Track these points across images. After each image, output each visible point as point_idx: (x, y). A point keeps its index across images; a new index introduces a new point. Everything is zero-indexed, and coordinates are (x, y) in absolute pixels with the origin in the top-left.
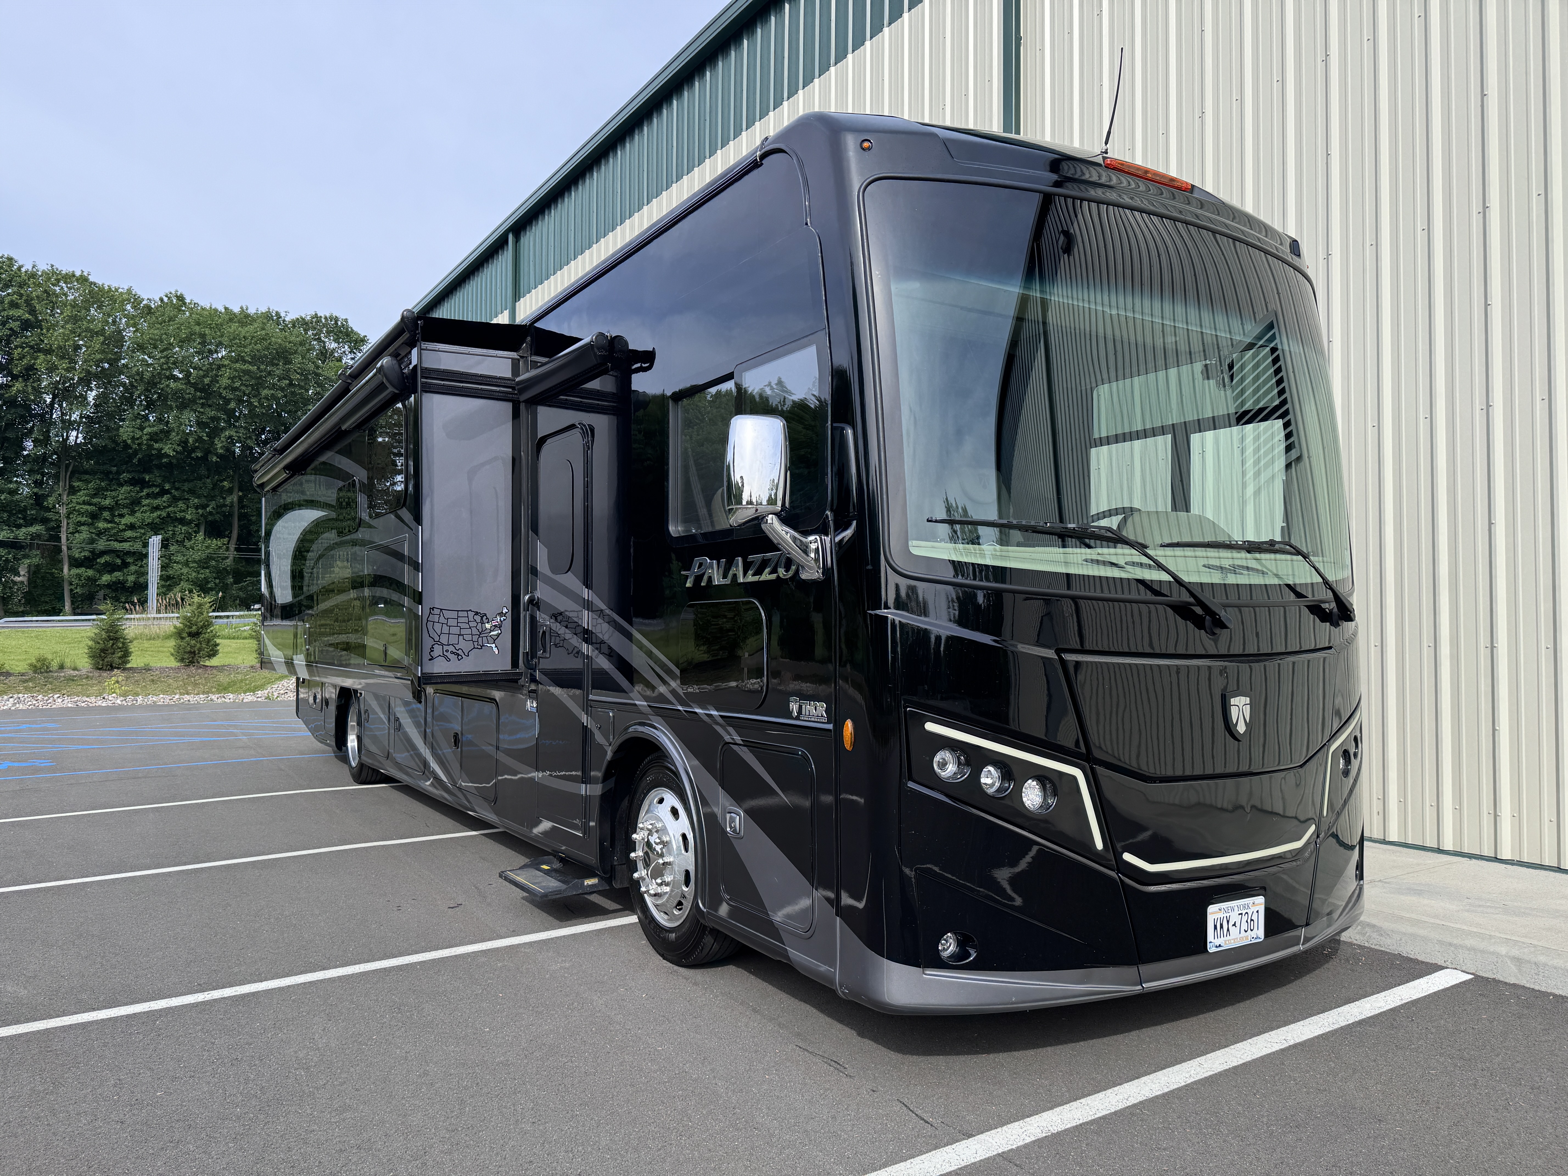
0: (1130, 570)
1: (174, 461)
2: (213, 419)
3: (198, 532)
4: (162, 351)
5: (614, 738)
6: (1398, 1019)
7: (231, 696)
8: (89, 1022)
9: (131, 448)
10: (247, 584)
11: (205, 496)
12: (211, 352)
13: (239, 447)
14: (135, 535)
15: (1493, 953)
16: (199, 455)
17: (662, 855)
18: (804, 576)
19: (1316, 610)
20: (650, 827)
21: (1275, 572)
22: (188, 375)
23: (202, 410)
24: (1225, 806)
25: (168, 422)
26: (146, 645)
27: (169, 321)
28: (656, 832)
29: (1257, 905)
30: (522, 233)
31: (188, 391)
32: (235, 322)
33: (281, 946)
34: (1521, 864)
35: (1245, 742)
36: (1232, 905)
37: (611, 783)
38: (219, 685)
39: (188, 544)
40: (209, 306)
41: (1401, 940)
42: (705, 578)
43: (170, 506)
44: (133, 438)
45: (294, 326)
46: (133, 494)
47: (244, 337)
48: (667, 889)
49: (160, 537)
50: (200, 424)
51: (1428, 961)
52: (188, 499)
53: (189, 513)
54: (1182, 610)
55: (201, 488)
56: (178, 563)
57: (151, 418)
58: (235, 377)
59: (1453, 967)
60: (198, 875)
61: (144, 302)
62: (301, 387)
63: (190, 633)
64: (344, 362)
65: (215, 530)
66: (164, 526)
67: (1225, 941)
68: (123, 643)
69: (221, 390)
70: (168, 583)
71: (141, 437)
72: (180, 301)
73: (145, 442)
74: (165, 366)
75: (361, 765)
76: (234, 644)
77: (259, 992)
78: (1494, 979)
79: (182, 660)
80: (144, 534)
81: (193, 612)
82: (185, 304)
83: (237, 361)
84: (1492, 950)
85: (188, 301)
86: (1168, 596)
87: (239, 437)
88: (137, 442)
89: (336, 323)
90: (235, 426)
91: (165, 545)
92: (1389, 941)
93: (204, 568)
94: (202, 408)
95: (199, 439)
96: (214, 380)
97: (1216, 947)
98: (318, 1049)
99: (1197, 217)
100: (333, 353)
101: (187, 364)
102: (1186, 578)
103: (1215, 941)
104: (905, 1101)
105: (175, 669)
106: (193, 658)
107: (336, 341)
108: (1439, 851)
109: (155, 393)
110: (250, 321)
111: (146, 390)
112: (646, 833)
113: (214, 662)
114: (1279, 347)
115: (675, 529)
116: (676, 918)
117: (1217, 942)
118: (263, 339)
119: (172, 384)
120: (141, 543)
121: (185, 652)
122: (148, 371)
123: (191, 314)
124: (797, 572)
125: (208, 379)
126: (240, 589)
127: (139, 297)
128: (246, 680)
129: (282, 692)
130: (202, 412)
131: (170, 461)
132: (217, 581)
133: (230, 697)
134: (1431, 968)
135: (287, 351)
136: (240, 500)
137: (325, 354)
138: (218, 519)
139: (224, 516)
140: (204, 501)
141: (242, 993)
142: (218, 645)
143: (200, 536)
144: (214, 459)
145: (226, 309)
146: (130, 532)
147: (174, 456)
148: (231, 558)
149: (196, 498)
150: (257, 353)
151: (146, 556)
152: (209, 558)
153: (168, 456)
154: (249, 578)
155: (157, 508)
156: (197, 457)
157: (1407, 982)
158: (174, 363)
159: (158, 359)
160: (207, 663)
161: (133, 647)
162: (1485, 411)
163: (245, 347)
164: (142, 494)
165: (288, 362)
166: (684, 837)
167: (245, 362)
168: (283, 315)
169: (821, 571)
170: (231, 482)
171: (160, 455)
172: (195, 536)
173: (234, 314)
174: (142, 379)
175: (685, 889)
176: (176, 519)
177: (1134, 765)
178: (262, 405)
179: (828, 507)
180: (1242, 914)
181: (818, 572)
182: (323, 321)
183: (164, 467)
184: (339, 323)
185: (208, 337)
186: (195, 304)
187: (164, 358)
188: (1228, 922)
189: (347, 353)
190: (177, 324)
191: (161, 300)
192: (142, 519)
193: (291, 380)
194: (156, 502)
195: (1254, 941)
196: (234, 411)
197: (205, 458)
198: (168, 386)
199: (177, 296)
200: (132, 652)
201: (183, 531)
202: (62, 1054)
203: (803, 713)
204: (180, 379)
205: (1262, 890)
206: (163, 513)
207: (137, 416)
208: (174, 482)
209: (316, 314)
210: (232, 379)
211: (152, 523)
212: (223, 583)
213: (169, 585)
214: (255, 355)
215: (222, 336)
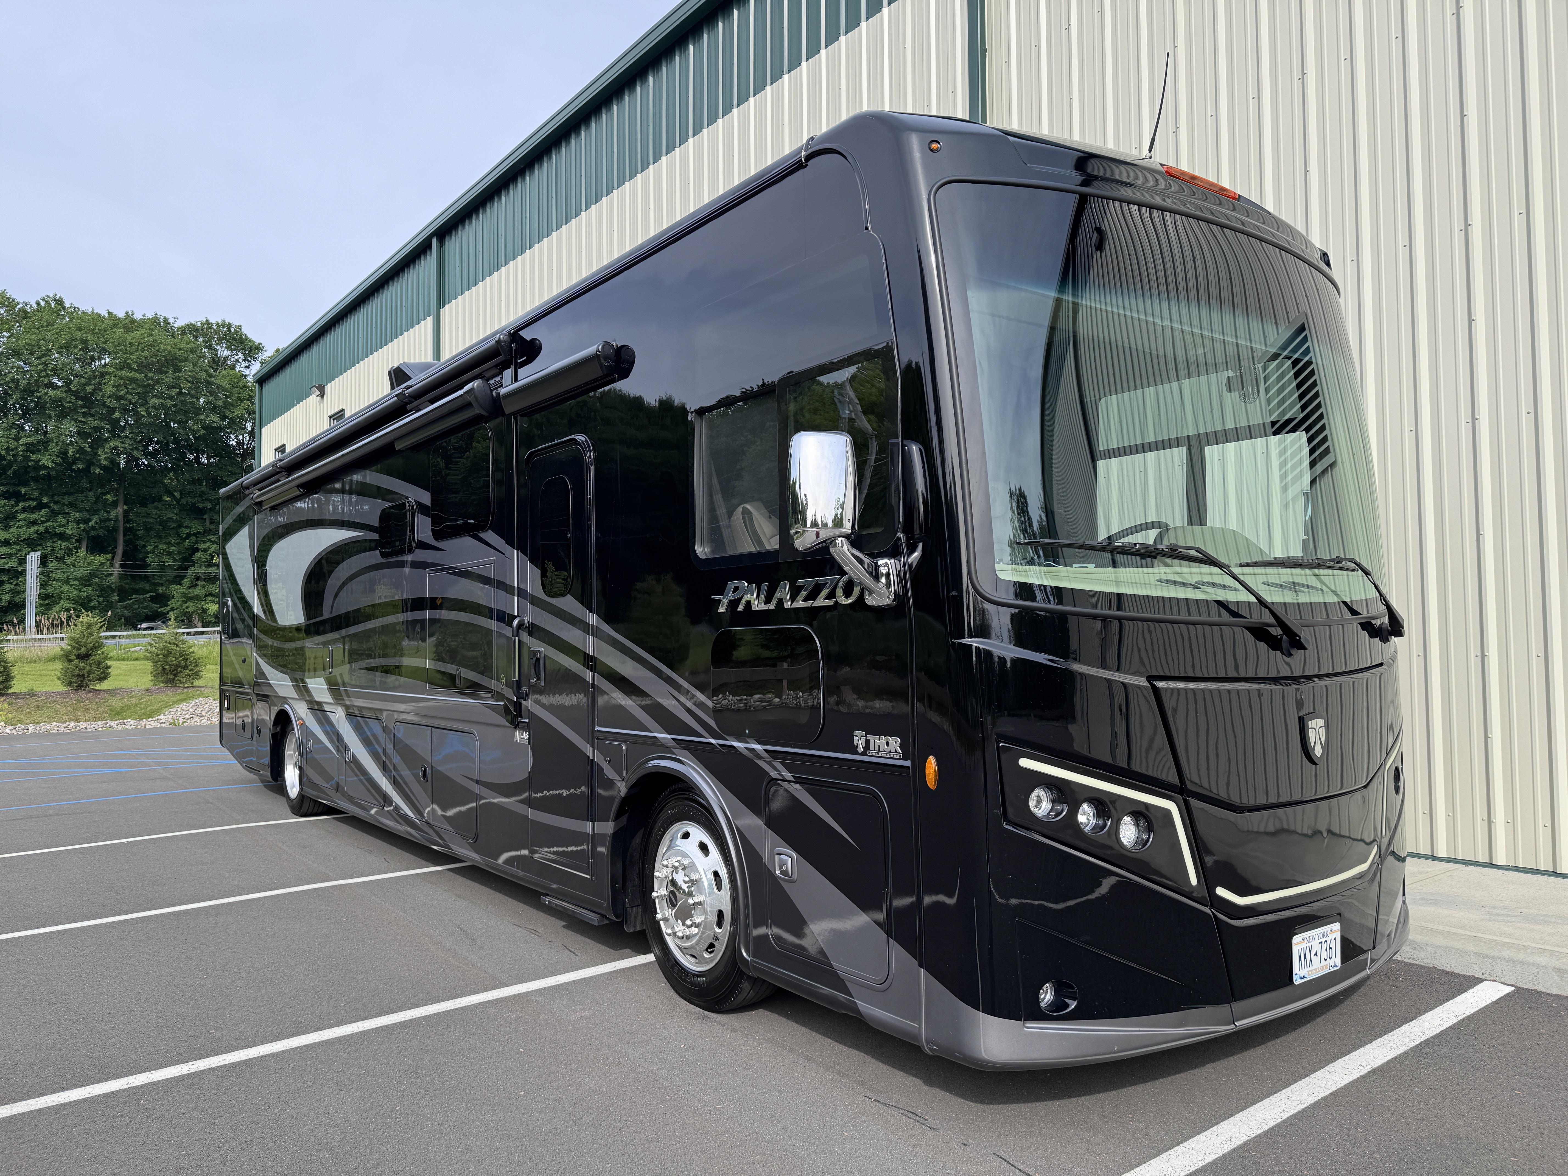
0: (1209, 591)
1: (53, 473)
2: (96, 429)
3: (80, 548)
4: (38, 358)
5: (627, 773)
6: (1461, 1037)
7: (132, 722)
8: (61, 1105)
9: (5, 460)
10: (133, 603)
11: (87, 510)
12: (93, 359)
13: (124, 458)
14: (10, 551)
15: (1533, 964)
16: (81, 466)
17: (690, 894)
18: (870, 601)
19: (1368, 626)
20: (677, 864)
21: (1333, 589)
22: (68, 383)
23: (83, 420)
24: (1305, 831)
25: (46, 432)
26: (27, 669)
27: (47, 326)
28: (683, 869)
29: (1333, 932)
30: (447, 238)
31: (68, 400)
32: (120, 328)
33: (261, 1004)
34: (1517, 869)
35: (1322, 765)
36: (1312, 934)
37: (624, 820)
38: (111, 710)
39: (68, 560)
40: (90, 310)
41: (1436, 952)
42: (743, 601)
43: (48, 521)
44: (8, 449)
45: (184, 333)
46: (8, 508)
47: (130, 344)
48: (695, 930)
49: (39, 553)
50: (82, 434)
51: (1465, 973)
52: (68, 513)
53: (70, 527)
54: (1259, 632)
55: (82, 501)
56: (58, 580)
57: (27, 428)
58: (119, 385)
59: (1492, 979)
60: (145, 925)
61: (19, 306)
62: (192, 397)
63: (78, 655)
64: (237, 370)
65: (98, 545)
66: (42, 542)
67: (1308, 972)
68: (5, 667)
69: (105, 399)
70: (47, 602)
71: (16, 448)
72: (59, 304)
73: (21, 453)
74: (43, 373)
75: (302, 796)
76: (125, 666)
77: (250, 1060)
78: (1535, 990)
79: (70, 684)
80: (19, 550)
81: (82, 632)
82: (64, 308)
83: (121, 369)
84: (1531, 961)
85: (67, 305)
86: (1246, 618)
87: (125, 448)
88: (12, 453)
89: (229, 330)
90: (119, 436)
91: (43, 562)
92: (1422, 955)
93: (86, 585)
94: (83, 417)
95: (81, 450)
96: (98, 388)
97: (1301, 978)
98: (337, 1125)
99: (1243, 224)
100: (226, 361)
101: (67, 371)
102: (1268, 598)
103: (1302, 972)
104: (1002, 1154)
105: (62, 694)
106: (82, 681)
107: (228, 348)
108: (1433, 858)
109: (32, 401)
110: (136, 326)
111: (22, 398)
112: (670, 870)
113: (105, 685)
114: (1314, 361)
115: (702, 550)
116: (707, 961)
117: (1302, 973)
118: (151, 345)
119: (51, 393)
120: (16, 560)
121: (73, 676)
122: (24, 379)
123: (71, 320)
124: (861, 596)
125: (91, 387)
126: (125, 607)
127: (14, 301)
128: (141, 704)
129: (187, 716)
130: (84, 422)
131: (49, 473)
132: (101, 599)
133: (131, 724)
134: (1468, 983)
135: (177, 359)
136: (126, 513)
137: (217, 362)
138: (101, 534)
139: (108, 531)
140: (86, 515)
141: (232, 1061)
142: (109, 667)
143: (82, 552)
144: (98, 471)
145: (109, 313)
146: (4, 548)
147: (53, 468)
148: (116, 573)
149: (77, 512)
150: (144, 361)
151: (23, 573)
152: (92, 575)
153: (45, 467)
154: (134, 596)
155: (34, 523)
156: (78, 468)
157: (1454, 996)
158: (53, 370)
159: (36, 366)
160: (98, 687)
161: (15, 671)
162: (1470, 424)
163: (131, 354)
164: (17, 508)
165: (177, 370)
166: (716, 874)
167: (131, 369)
168: (171, 321)
169: (892, 597)
170: (116, 495)
171: (38, 467)
172: (77, 552)
173: (119, 319)
174: (17, 386)
175: (718, 930)
176: (56, 534)
177: (1223, 795)
178: (149, 414)
179: (900, 529)
180: (1321, 943)
181: (889, 598)
182: (215, 327)
183: (42, 479)
184: (233, 330)
185: (90, 343)
186: (75, 308)
187: (42, 364)
188: (1310, 951)
189: (240, 360)
190: (56, 329)
191: (38, 303)
192: (18, 535)
193: (181, 389)
194: (33, 517)
195: (1333, 969)
196: (118, 420)
197: (87, 470)
198: (46, 394)
199: (55, 300)
200: (14, 676)
201: (63, 547)
202: (38, 1146)
203: (872, 747)
204: (60, 387)
205: (1338, 917)
206: (40, 528)
207: (13, 426)
208: (53, 496)
209: (207, 321)
210: (117, 387)
211: (29, 538)
212: (107, 601)
213: (47, 604)
214: (142, 362)
215: (106, 342)
